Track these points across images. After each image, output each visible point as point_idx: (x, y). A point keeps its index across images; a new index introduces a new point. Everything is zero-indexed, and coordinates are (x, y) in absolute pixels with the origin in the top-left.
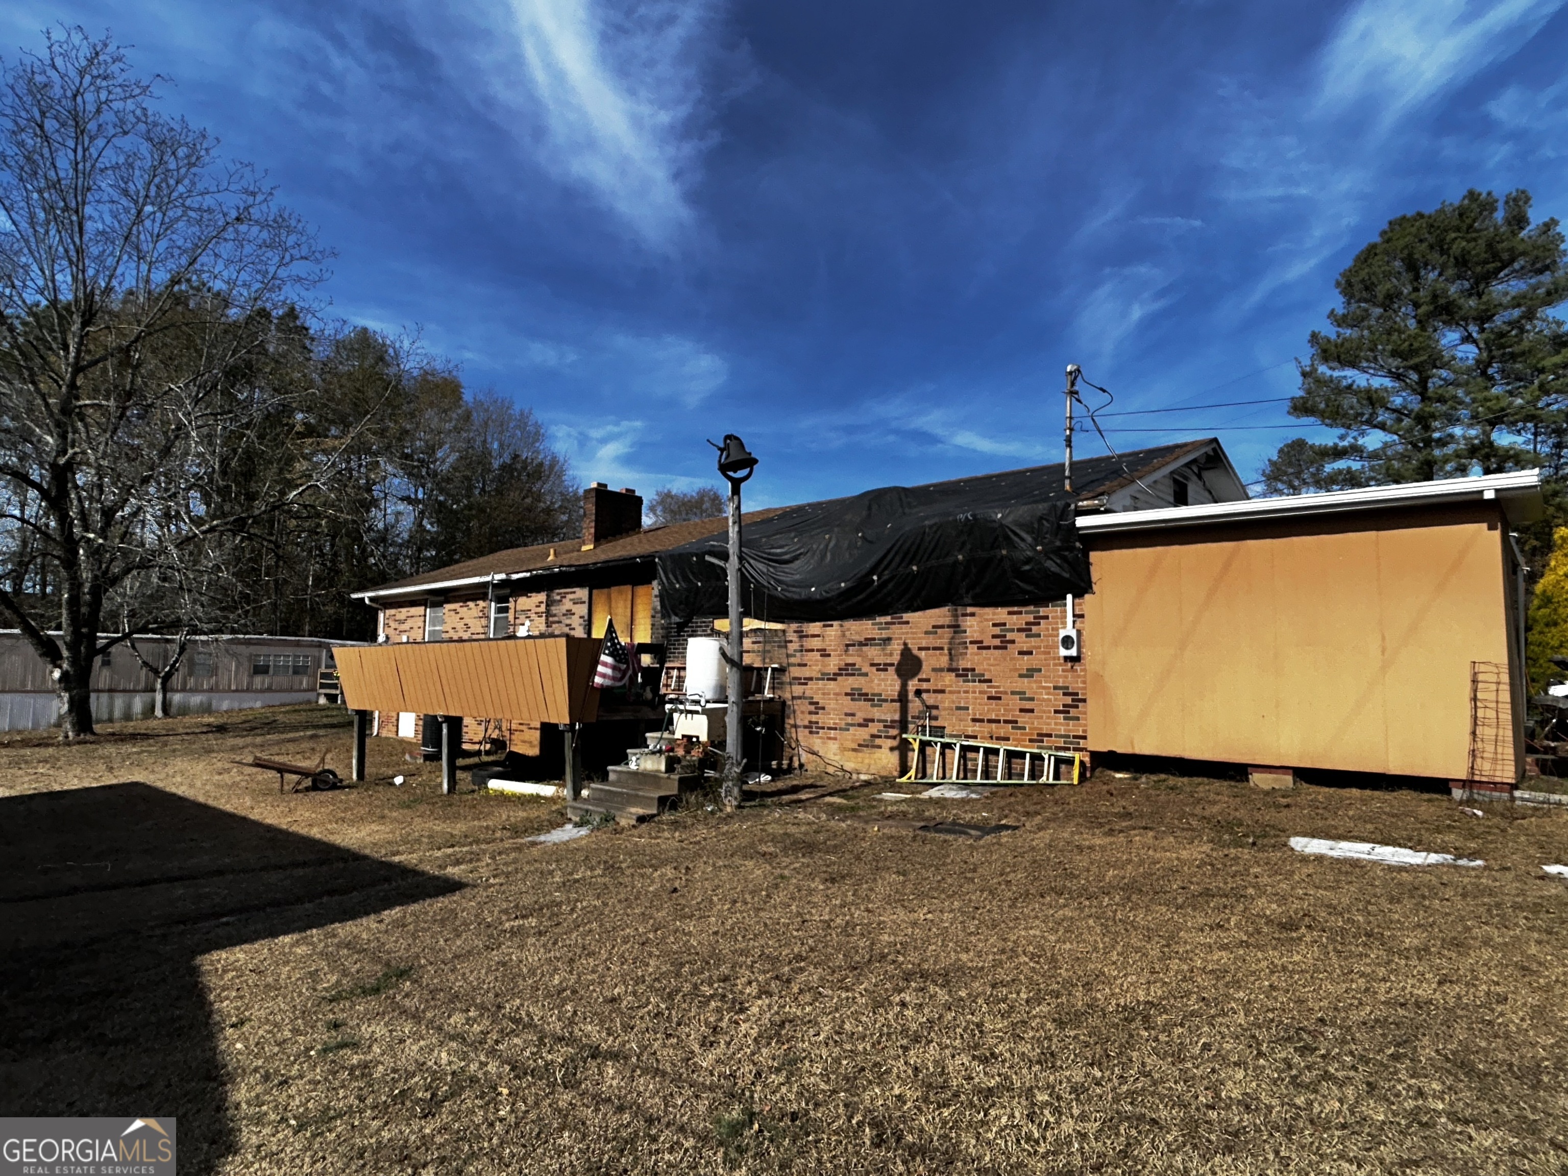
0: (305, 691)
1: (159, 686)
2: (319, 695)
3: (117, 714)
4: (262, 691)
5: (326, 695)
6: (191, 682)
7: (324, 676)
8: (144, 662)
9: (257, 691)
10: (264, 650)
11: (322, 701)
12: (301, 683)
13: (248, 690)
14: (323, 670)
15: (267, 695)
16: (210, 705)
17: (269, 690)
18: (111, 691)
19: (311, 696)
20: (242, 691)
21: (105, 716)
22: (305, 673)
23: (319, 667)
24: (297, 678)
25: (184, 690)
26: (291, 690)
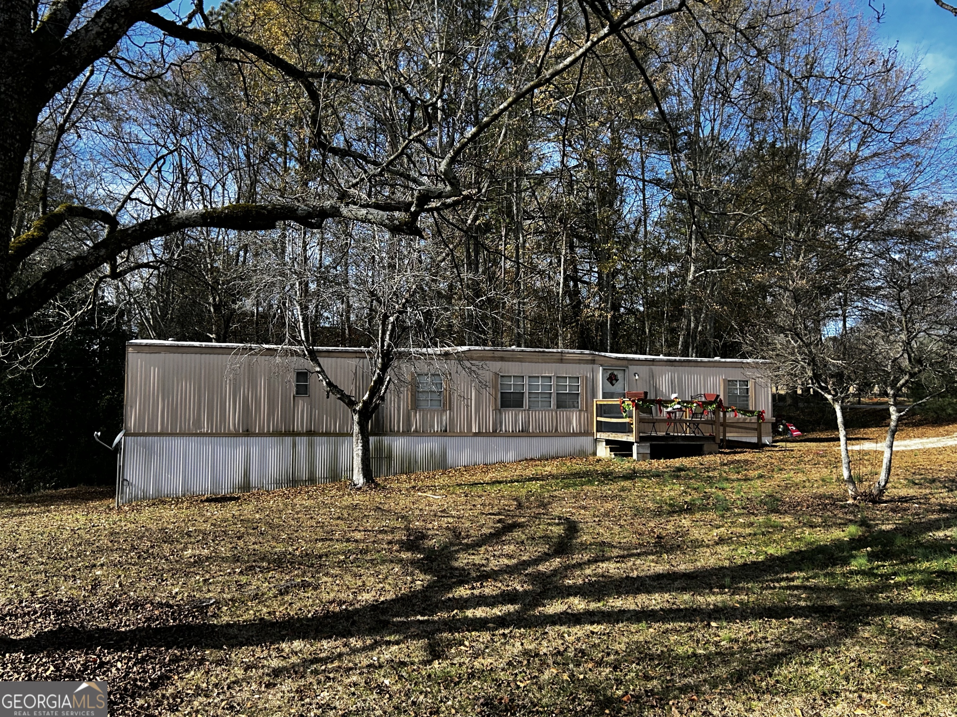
0: (574, 435)
1: (356, 428)
2: (596, 441)
3: (320, 471)
4: (513, 435)
5: (608, 442)
6: (417, 420)
7: (602, 410)
8: (329, 384)
9: (507, 435)
10: (512, 368)
11: (603, 452)
12: (569, 422)
13: (495, 433)
14: (600, 399)
15: (524, 442)
16: (444, 455)
17: (524, 433)
18: (310, 433)
19: (585, 442)
20: (487, 434)
21: (305, 476)
22: (574, 406)
23: (594, 395)
24: (563, 414)
25: (407, 433)
26: (555, 433)
